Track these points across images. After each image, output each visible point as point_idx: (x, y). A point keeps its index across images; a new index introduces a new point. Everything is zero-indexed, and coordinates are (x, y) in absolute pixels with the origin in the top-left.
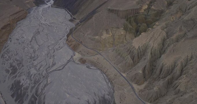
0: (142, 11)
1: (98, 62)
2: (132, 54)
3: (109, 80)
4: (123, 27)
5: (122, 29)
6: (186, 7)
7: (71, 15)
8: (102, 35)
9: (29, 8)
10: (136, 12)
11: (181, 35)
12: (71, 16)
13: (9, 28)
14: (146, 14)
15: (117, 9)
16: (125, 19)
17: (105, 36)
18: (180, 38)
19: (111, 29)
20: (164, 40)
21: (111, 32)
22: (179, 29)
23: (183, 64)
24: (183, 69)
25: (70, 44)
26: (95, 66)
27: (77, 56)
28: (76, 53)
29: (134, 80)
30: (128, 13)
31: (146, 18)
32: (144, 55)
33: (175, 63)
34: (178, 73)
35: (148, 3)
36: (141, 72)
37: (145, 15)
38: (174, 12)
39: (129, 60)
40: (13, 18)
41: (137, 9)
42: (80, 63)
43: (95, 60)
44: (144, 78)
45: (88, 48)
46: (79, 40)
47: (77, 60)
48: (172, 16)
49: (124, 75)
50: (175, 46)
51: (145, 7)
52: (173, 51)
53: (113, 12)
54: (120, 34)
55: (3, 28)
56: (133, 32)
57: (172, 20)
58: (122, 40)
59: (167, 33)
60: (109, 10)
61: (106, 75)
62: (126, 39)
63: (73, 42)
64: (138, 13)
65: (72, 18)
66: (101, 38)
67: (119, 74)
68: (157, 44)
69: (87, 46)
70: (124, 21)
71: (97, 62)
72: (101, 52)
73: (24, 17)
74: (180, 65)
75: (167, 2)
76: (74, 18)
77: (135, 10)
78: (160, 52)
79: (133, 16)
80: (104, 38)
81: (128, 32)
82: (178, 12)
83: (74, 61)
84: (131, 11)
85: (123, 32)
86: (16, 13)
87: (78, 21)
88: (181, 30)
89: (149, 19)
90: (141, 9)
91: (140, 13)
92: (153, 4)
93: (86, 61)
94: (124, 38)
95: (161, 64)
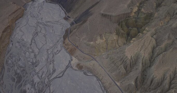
0: (133, 14)
1: (94, 69)
2: (125, 63)
3: (104, 87)
4: (116, 31)
5: (114, 34)
6: (174, 11)
7: (65, 12)
8: (96, 40)
9: (25, 4)
10: (127, 16)
11: (169, 43)
12: (66, 14)
13: (9, 30)
14: (136, 16)
15: (110, 14)
16: (117, 24)
17: (99, 41)
18: (169, 46)
19: (105, 34)
20: (154, 48)
21: (105, 37)
22: (167, 37)
23: (171, 77)
24: (171, 81)
25: (67, 47)
26: (91, 72)
27: (75, 61)
28: (73, 57)
29: (127, 90)
30: (120, 17)
31: (136, 22)
32: (135, 64)
33: (164, 75)
34: (167, 86)
35: (138, 4)
36: (134, 84)
37: (136, 18)
38: (163, 17)
39: (123, 70)
40: (12, 18)
41: (128, 13)
42: (77, 69)
43: (91, 66)
44: (136, 87)
45: (84, 53)
46: (76, 44)
47: (74, 66)
48: (160, 21)
49: (118, 84)
50: (164, 56)
51: (136, 9)
52: (163, 62)
53: (106, 17)
54: (113, 39)
55: (3, 32)
56: (125, 36)
57: (161, 25)
58: (115, 45)
59: (156, 40)
60: (103, 14)
61: (102, 82)
62: (118, 43)
63: (70, 46)
64: (129, 17)
65: (67, 17)
66: (96, 43)
67: (113, 83)
68: (147, 54)
69: (83, 51)
70: (116, 25)
71: (92, 69)
72: (96, 57)
73: (21, 16)
74: (168, 78)
75: (155, 4)
76: (68, 17)
77: (127, 14)
78: (150, 61)
79: (124, 20)
80: (98, 43)
81: (120, 37)
82: (166, 16)
83: (72, 67)
84: (122, 15)
85: (115, 37)
86: (14, 12)
87: (72, 20)
88: (169, 38)
89: (140, 23)
90: (131, 12)
91: (131, 16)
92: (142, 4)
93: (83, 67)
94: (117, 43)
95: (152, 76)
